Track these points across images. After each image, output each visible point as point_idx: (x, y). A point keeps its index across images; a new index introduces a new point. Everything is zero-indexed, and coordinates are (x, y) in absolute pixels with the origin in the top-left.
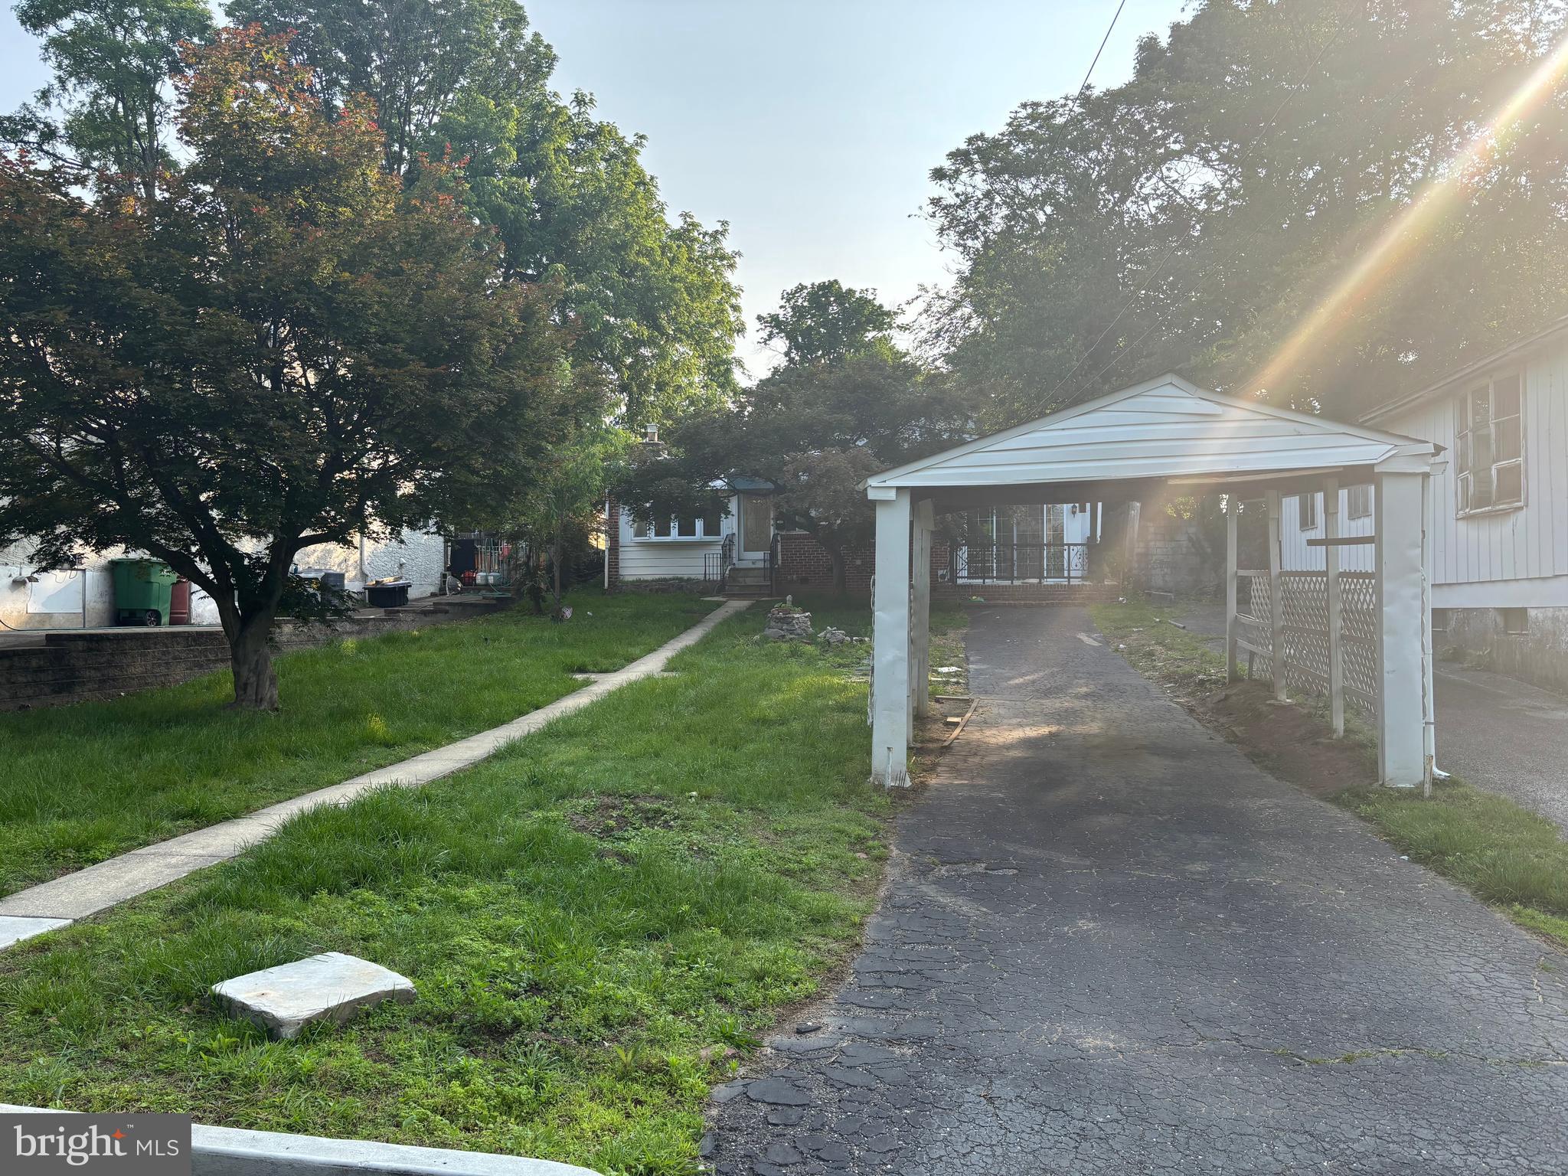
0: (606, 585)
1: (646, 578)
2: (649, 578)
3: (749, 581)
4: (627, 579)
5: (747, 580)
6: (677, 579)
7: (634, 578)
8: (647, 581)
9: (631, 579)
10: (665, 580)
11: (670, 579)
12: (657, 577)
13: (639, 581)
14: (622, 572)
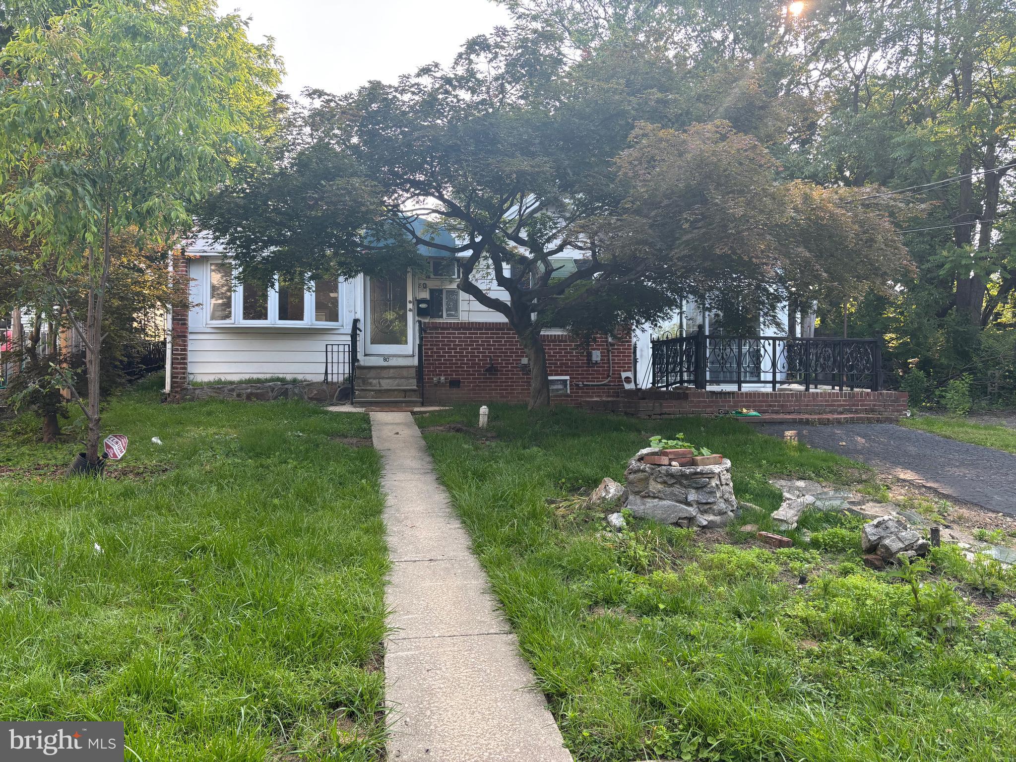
0: (168, 388)
1: (230, 378)
2: (235, 378)
3: (386, 384)
4: (199, 379)
5: (383, 382)
6: (278, 379)
7: (211, 378)
8: (231, 383)
9: (206, 379)
10: (259, 381)
11: (267, 381)
12: (247, 377)
13: (219, 382)
14: (190, 369)
